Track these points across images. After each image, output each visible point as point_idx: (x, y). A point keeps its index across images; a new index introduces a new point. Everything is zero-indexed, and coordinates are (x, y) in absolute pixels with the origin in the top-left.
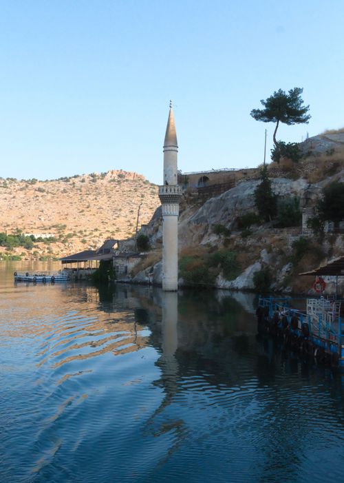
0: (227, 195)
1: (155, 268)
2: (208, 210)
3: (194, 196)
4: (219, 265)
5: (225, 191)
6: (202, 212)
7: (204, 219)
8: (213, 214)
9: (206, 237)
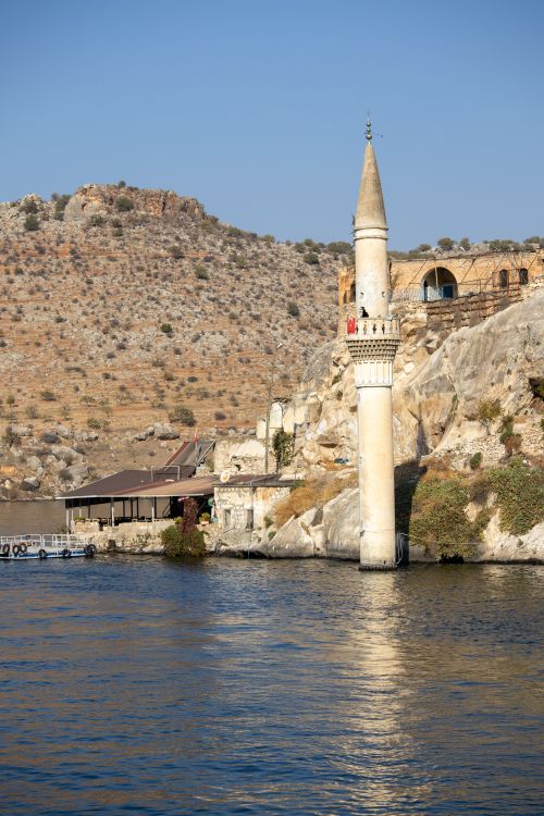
0: (503, 322)
1: (326, 510)
2: (453, 361)
3: (415, 321)
4: (492, 497)
5: (496, 311)
6: (439, 365)
7: (445, 384)
8: (468, 371)
9: (453, 430)
